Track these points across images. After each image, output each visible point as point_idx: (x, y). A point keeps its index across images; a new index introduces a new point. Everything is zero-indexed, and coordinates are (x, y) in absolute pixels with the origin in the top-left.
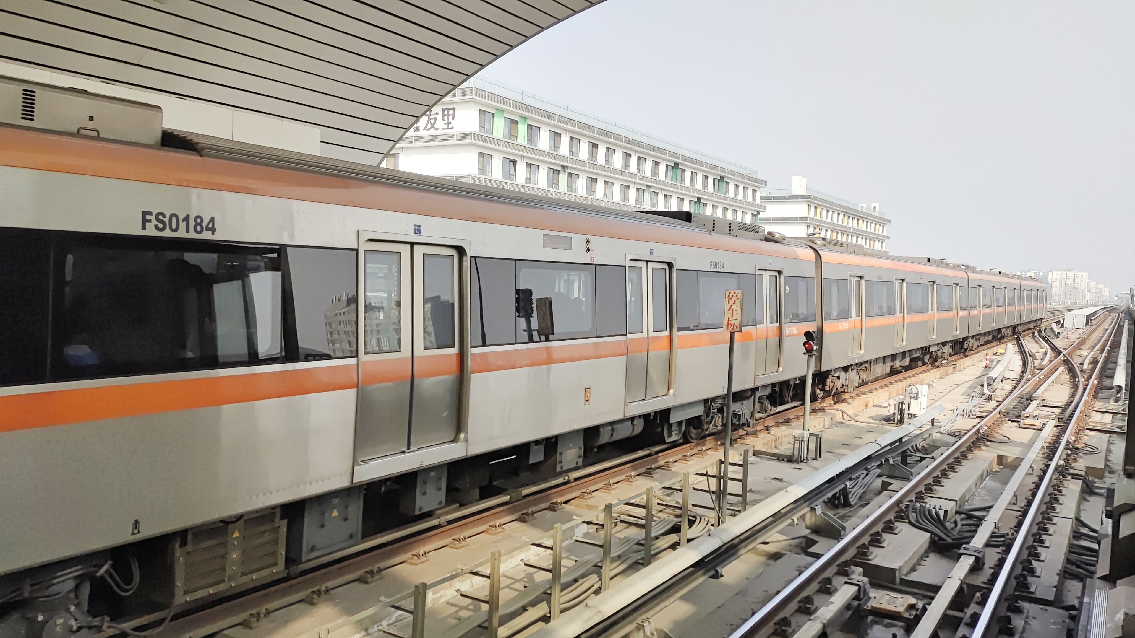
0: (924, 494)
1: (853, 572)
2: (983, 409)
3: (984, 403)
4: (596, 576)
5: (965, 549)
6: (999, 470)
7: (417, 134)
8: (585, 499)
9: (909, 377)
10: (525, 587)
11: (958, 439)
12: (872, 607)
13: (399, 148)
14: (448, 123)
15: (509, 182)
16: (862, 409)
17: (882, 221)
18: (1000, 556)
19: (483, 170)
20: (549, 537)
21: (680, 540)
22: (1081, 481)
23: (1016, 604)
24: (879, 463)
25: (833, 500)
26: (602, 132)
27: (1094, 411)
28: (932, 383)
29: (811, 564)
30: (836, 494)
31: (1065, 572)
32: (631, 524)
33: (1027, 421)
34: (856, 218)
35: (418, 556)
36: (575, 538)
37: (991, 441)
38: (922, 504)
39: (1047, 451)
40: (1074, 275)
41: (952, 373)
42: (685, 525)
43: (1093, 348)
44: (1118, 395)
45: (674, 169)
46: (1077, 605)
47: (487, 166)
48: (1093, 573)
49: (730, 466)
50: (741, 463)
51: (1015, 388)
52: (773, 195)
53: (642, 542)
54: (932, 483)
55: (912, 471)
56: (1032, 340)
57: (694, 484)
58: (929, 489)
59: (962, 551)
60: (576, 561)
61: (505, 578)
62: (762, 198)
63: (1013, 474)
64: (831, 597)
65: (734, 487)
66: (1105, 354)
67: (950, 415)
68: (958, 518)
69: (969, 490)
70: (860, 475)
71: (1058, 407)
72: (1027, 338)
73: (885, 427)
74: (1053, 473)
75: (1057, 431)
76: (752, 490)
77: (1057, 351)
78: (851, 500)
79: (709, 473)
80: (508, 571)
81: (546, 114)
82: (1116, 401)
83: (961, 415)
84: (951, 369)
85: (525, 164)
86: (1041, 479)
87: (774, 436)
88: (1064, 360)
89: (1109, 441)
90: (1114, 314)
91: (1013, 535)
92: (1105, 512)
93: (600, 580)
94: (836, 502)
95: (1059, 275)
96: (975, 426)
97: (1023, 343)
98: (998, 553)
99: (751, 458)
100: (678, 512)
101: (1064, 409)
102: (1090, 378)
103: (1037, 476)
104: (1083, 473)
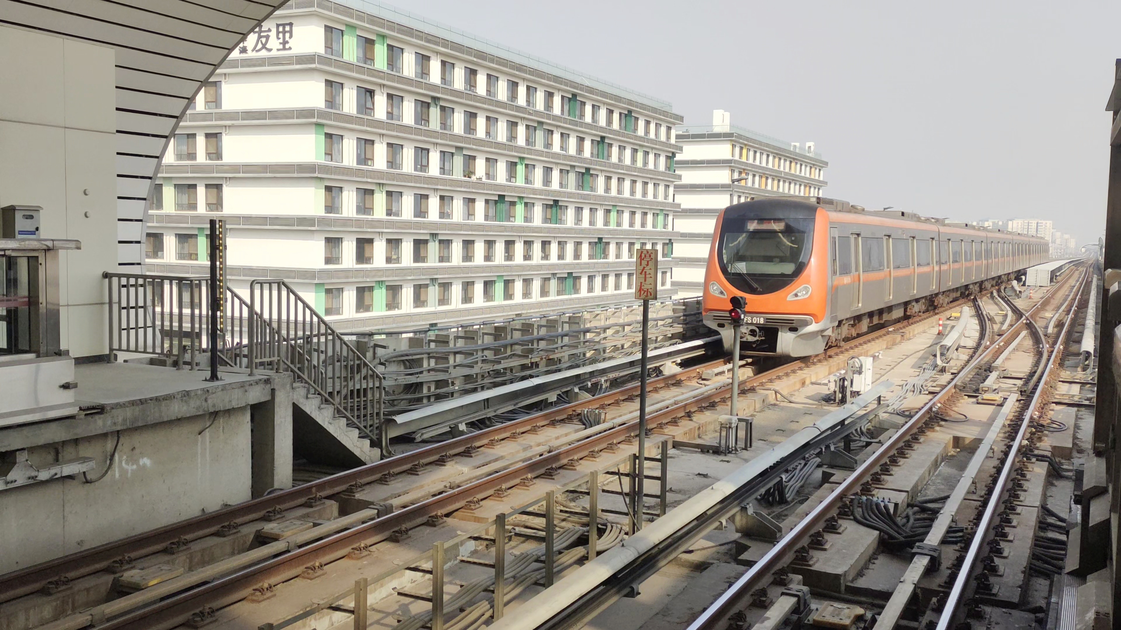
0: (870, 485)
1: (791, 580)
2: (936, 383)
3: (937, 376)
4: (487, 602)
5: (919, 547)
6: (955, 454)
7: (244, 56)
8: (472, 510)
9: (852, 348)
10: (399, 621)
11: (908, 419)
12: (814, 620)
13: (220, 75)
14: (285, 43)
15: (366, 117)
16: (797, 388)
17: (817, 164)
18: (958, 554)
19: (332, 102)
20: (428, 559)
21: (588, 553)
22: (1047, 463)
23: (977, 609)
24: (818, 450)
25: (766, 497)
26: (482, 55)
27: (1060, 381)
28: (877, 354)
29: (742, 574)
30: (770, 488)
31: (1031, 568)
32: (528, 537)
33: (986, 396)
34: (788, 160)
35: (261, 590)
36: (460, 558)
37: (946, 421)
38: (868, 497)
39: (1009, 429)
40: (1037, 223)
41: (900, 342)
42: (594, 535)
43: (1059, 308)
44: (1087, 363)
45: (572, 102)
46: (1044, 606)
47: (337, 98)
48: (1061, 568)
49: (645, 462)
50: (659, 457)
51: (972, 357)
52: (691, 133)
53: (543, 558)
54: (880, 472)
55: (856, 458)
56: (991, 301)
57: (604, 485)
58: (876, 479)
59: (915, 550)
60: (462, 586)
61: (373, 612)
62: (678, 137)
63: (971, 458)
64: (765, 613)
65: (651, 487)
66: (1071, 315)
67: (899, 391)
68: (910, 511)
69: (921, 479)
70: (797, 466)
71: (1021, 379)
72: (985, 298)
73: (825, 408)
74: (1016, 455)
75: (1020, 406)
76: (673, 489)
77: (1018, 313)
78: (787, 496)
79: (621, 472)
80: (377, 603)
81: (409, 31)
82: (1084, 369)
83: (911, 391)
84: (898, 337)
85: (385, 95)
86: (1003, 462)
87: (697, 423)
88: (1026, 324)
89: (1077, 416)
90: (1081, 269)
91: (972, 529)
92: (1073, 497)
93: (492, 607)
94: (771, 499)
95: (1020, 224)
96: (927, 403)
97: (980, 304)
98: (955, 550)
99: (671, 452)
100: (585, 520)
101: (1027, 380)
102: (1055, 343)
103: (998, 459)
104: (1049, 454)
